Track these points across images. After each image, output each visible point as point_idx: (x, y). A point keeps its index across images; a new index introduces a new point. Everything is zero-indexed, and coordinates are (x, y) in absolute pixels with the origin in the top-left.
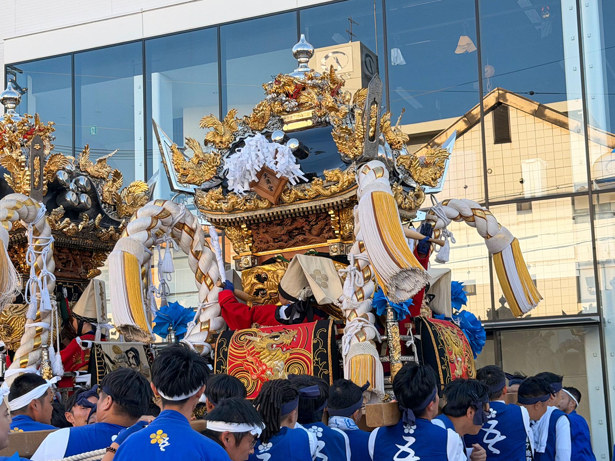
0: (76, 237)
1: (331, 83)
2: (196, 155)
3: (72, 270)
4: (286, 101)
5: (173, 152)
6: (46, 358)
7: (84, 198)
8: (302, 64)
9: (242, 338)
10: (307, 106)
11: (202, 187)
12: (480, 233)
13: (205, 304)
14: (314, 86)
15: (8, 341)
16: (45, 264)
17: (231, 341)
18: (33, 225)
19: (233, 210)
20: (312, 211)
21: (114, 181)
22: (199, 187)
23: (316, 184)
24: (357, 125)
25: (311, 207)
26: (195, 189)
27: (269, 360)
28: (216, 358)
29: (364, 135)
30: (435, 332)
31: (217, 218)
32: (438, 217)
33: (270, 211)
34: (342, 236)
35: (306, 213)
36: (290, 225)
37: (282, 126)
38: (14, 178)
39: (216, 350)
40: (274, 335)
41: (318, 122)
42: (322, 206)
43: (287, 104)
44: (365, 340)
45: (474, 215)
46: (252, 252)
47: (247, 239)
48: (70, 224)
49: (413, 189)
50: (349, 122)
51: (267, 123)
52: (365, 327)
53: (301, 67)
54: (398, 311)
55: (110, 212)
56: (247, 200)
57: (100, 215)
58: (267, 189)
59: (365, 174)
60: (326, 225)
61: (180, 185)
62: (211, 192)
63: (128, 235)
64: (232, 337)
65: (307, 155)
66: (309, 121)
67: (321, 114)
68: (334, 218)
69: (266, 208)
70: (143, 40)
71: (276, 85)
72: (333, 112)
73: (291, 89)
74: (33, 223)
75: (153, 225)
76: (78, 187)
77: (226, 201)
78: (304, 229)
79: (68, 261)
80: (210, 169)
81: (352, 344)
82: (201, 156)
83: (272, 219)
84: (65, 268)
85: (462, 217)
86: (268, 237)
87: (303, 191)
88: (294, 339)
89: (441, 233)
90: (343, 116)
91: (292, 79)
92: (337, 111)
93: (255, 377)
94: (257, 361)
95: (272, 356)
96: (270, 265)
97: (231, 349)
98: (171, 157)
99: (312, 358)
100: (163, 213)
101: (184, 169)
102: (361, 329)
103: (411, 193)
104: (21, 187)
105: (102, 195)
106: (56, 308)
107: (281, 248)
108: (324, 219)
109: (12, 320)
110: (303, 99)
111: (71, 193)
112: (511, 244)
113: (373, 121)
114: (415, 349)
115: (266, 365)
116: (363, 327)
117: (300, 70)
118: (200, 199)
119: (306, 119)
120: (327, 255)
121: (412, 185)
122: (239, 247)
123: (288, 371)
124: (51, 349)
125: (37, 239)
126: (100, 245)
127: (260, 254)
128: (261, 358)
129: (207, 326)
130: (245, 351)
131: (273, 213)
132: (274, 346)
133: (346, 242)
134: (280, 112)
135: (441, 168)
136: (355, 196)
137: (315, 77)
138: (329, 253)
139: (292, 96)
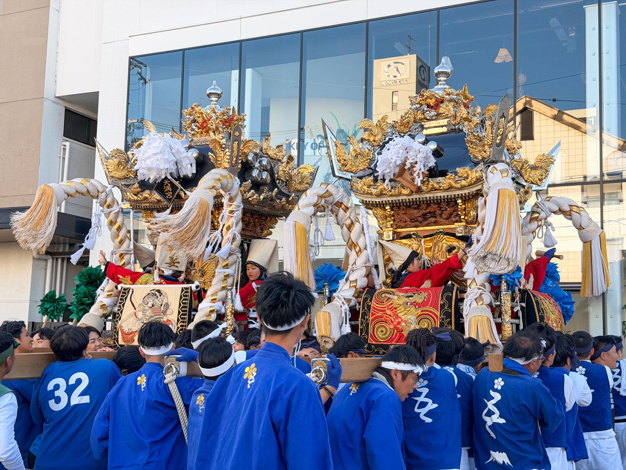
0: (258, 205)
1: (464, 98)
2: (354, 150)
3: (251, 229)
4: (427, 111)
5: (337, 146)
6: (230, 297)
7: (265, 175)
8: (441, 82)
9: (383, 296)
10: (443, 116)
11: (357, 175)
12: (575, 225)
13: (353, 266)
14: (450, 101)
15: (201, 280)
16: (234, 225)
17: (374, 297)
18: (229, 194)
19: (381, 195)
20: (444, 200)
21: (288, 163)
22: (355, 175)
23: (449, 179)
24: (487, 134)
25: (444, 196)
26: (351, 176)
27: (404, 315)
28: (361, 310)
29: (492, 142)
30: (537, 303)
31: (368, 200)
32: (542, 210)
33: (411, 197)
34: (466, 220)
35: (439, 201)
36: (425, 210)
37: (422, 130)
38: (216, 157)
39: (362, 303)
40: (409, 295)
41: (452, 129)
42: (453, 196)
43: (428, 114)
44: (482, 304)
45: (571, 210)
46: (393, 229)
47: (390, 218)
48: (254, 195)
49: (524, 186)
50: (479, 130)
51: (411, 127)
52: (482, 294)
53: (440, 85)
54: (511, 284)
55: (282, 187)
56: (392, 188)
57: (276, 189)
58: (410, 180)
59: (493, 173)
60: (454, 211)
61: (341, 172)
62: (364, 180)
63: (299, 209)
64: (375, 294)
65: (442, 155)
66: (444, 128)
67: (455, 123)
68: (461, 206)
69: (408, 195)
70: (241, 42)
71: (420, 98)
72: (467, 122)
73: (432, 102)
74: (229, 192)
75: (318, 203)
76: (261, 166)
77: (376, 187)
78: (436, 213)
79: (249, 222)
80: (364, 161)
81: (472, 307)
82: (359, 151)
83: (411, 204)
84: (247, 229)
85: (561, 211)
86: (406, 218)
87: (438, 183)
88: (425, 300)
89: (543, 223)
90: (475, 126)
91: (433, 93)
92: (470, 121)
93: (392, 327)
94: (394, 314)
95: (406, 312)
96: (407, 240)
97: (373, 304)
98: (335, 150)
99: (439, 315)
100: (326, 194)
101: (345, 160)
102: (480, 295)
103: (522, 190)
104: (221, 164)
105: (277, 173)
106: (241, 259)
107: (416, 226)
108: (453, 206)
109: (205, 265)
110: (441, 110)
111: (256, 170)
112: (600, 236)
113: (500, 131)
114: (520, 314)
115: (401, 318)
116: (481, 294)
117: (440, 87)
118: (355, 184)
119: (442, 126)
120: (454, 235)
121: (522, 183)
122: (383, 224)
123: (419, 324)
124: (234, 290)
125: (231, 205)
126: (274, 212)
127: (399, 230)
128: (398, 312)
129: (355, 284)
130: (385, 306)
131: (412, 199)
132: (409, 303)
133: (469, 226)
134: (422, 119)
135: (547, 171)
136: (480, 190)
137: (452, 93)
138: (455, 234)
139: (432, 107)
